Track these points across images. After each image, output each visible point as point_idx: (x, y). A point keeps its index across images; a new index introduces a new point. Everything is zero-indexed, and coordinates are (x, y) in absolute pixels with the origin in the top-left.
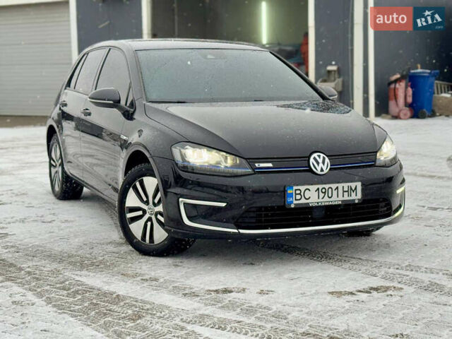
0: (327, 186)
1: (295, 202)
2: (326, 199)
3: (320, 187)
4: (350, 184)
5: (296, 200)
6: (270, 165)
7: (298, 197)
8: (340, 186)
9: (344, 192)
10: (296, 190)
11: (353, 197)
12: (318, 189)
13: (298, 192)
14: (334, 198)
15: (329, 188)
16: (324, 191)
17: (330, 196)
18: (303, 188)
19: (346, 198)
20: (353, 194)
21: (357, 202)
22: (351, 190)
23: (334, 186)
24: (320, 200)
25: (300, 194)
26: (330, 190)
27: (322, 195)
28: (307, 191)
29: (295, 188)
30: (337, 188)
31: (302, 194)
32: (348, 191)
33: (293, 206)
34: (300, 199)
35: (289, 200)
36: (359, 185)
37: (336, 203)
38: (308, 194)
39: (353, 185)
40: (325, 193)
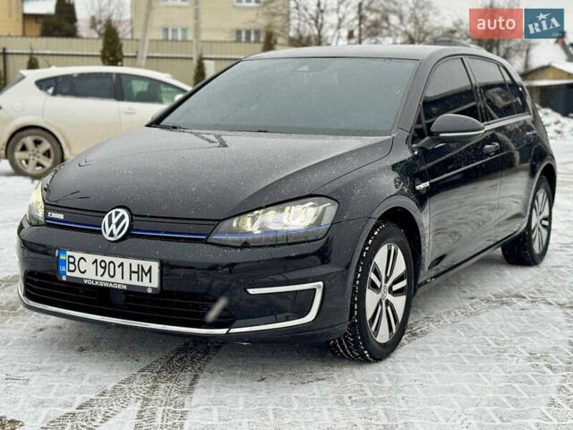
0: (108, 259)
1: (68, 274)
2: (106, 278)
3: (100, 258)
4: (141, 262)
5: (69, 271)
6: (61, 216)
7: (72, 267)
8: (127, 262)
9: (132, 272)
10: (69, 256)
11: (145, 283)
12: (96, 261)
13: (71, 260)
14: (118, 279)
15: (111, 262)
16: (103, 264)
17: (112, 274)
18: (77, 255)
19: (135, 282)
20: (146, 279)
21: (150, 291)
22: (142, 272)
23: (118, 261)
24: (99, 278)
25: (73, 263)
26: (112, 265)
27: (101, 271)
28: (82, 261)
29: (69, 253)
30: (122, 264)
31: (76, 263)
32: (137, 272)
33: (64, 278)
34: (73, 271)
35: (62, 269)
36: (155, 266)
37: (119, 287)
38: (83, 266)
39: (146, 264)
40: (105, 268)
